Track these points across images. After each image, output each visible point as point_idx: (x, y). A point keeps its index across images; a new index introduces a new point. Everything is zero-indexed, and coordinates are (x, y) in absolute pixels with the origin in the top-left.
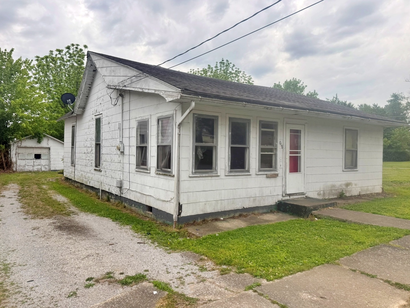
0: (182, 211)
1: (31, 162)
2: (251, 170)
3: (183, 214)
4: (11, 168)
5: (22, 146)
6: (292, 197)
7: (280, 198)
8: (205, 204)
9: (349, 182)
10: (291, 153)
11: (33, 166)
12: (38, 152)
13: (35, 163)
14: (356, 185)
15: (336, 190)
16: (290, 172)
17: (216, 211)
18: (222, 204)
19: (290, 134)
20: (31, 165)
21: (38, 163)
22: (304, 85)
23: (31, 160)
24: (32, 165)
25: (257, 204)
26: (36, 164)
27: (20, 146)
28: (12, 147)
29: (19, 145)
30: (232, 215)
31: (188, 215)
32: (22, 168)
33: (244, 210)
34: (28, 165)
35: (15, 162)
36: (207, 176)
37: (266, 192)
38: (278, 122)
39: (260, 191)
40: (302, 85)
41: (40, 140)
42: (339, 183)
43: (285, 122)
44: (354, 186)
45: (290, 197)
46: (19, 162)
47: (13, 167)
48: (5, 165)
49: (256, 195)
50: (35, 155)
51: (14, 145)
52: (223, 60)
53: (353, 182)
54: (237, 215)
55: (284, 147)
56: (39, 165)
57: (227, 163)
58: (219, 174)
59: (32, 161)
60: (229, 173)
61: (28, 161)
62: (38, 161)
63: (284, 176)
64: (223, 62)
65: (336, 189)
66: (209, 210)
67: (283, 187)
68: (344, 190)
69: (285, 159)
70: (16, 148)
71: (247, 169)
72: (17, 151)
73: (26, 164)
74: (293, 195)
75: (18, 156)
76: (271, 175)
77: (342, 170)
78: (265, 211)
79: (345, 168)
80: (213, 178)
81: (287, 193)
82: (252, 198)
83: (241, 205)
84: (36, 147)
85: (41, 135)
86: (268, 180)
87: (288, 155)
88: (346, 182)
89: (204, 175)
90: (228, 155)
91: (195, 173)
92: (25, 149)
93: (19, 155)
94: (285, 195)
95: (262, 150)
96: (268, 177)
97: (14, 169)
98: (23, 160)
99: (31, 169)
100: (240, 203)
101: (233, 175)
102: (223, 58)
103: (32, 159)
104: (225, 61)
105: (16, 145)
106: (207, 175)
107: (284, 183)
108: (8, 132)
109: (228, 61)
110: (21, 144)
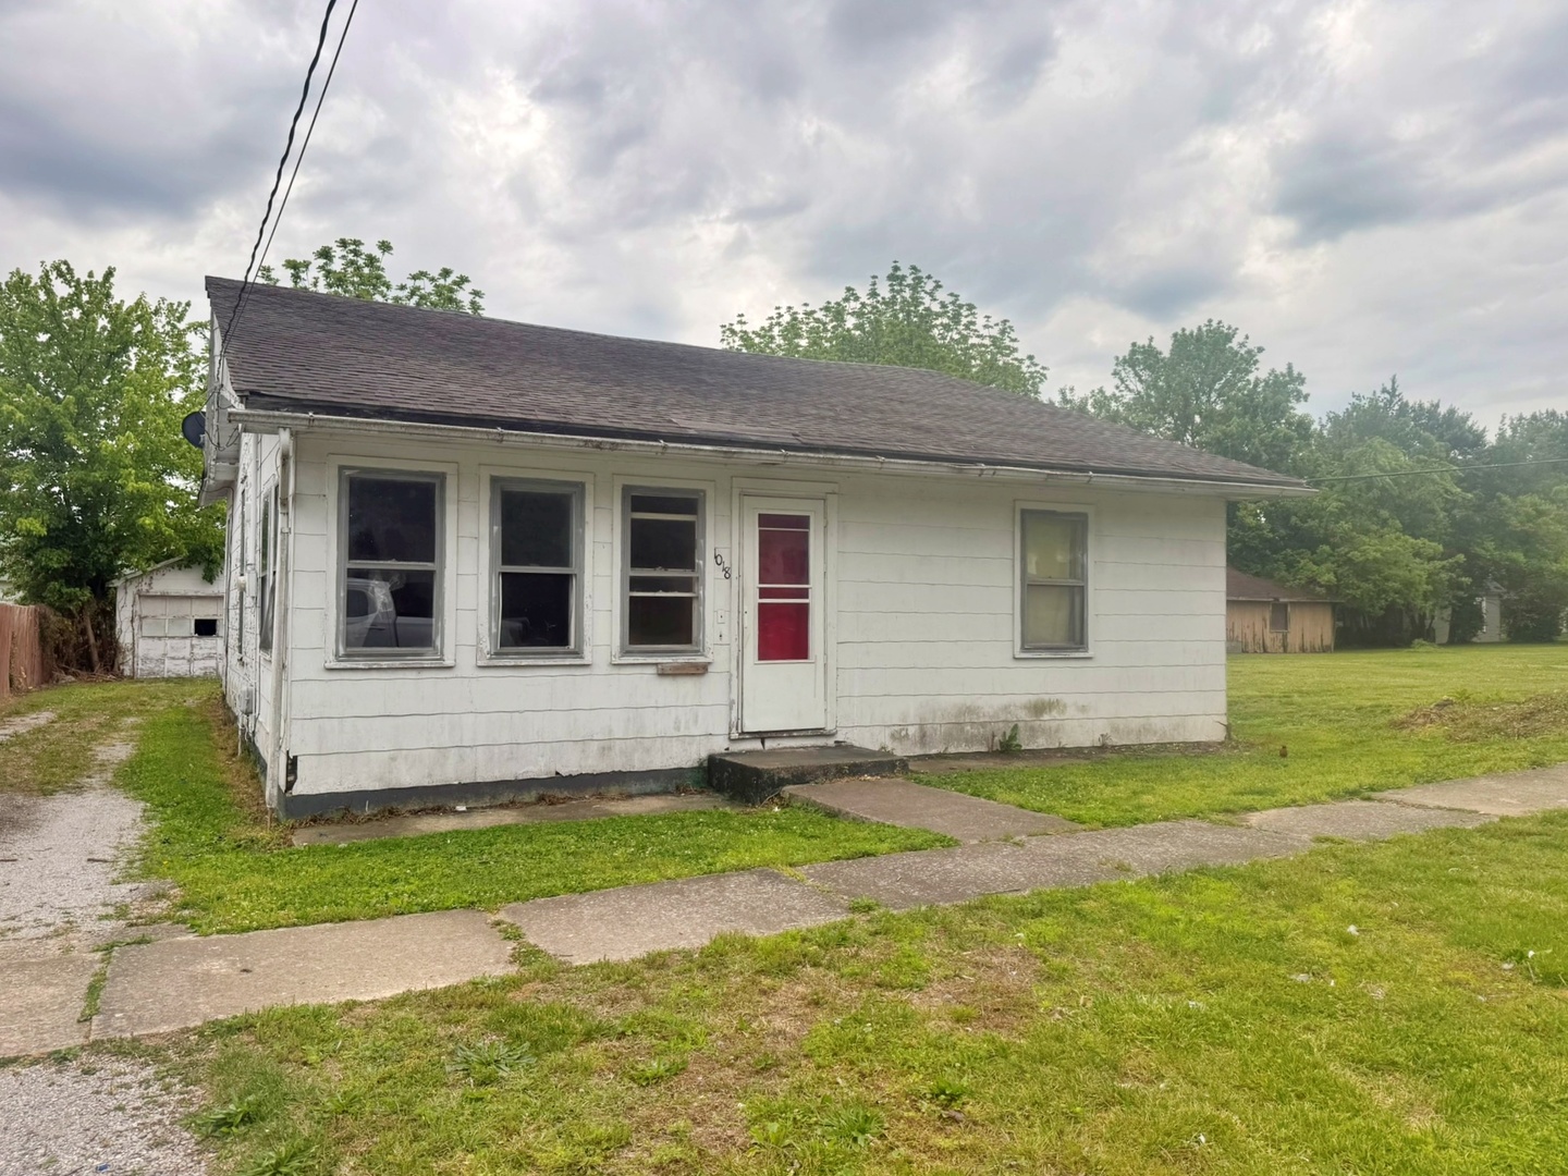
0: (296, 778)
1: (184, 648)
2: (587, 650)
3: (299, 789)
4: (116, 666)
5: (152, 592)
6: (770, 744)
7: (719, 745)
8: (393, 759)
9: (1046, 698)
10: (763, 593)
11: (189, 661)
12: (206, 612)
13: (195, 651)
14: (1083, 709)
15: (983, 724)
16: (760, 659)
17: (439, 784)
18: (462, 759)
19: (757, 529)
20: (183, 658)
21: (206, 651)
22: (1251, 345)
23: (182, 641)
24: (188, 656)
25: (618, 764)
26: (201, 652)
27: (148, 591)
28: (120, 596)
29: (145, 588)
30: (505, 799)
31: (323, 791)
32: (152, 665)
33: (559, 780)
34: (173, 658)
35: (130, 647)
36: (397, 666)
37: (658, 723)
38: (704, 491)
39: (629, 720)
40: (1242, 345)
41: (211, 570)
42: (999, 702)
43: (736, 491)
44: (1070, 713)
45: (763, 743)
46: (143, 647)
47: (123, 664)
48: (95, 657)
49: (610, 731)
50: (198, 623)
51: (125, 588)
52: (896, 269)
53: (1067, 699)
54: (530, 796)
55: (735, 574)
56: (210, 657)
57: (487, 626)
58: (448, 662)
59: (188, 642)
60: (490, 659)
61: (174, 641)
62: (207, 643)
63: (735, 673)
64: (899, 273)
65: (981, 720)
66: (408, 778)
67: (731, 709)
68: (1021, 725)
69: (741, 612)
70: (132, 599)
71: (572, 646)
72: (137, 608)
73: (165, 655)
74: (774, 735)
75: (141, 627)
76: (677, 668)
77: (1010, 656)
78: (652, 786)
79: (1024, 649)
80: (426, 674)
81: (745, 730)
82: (596, 743)
83: (545, 765)
84: (199, 594)
85: (214, 554)
86: (668, 685)
87: (752, 602)
88: (1036, 697)
89: (384, 664)
90: (487, 599)
91: (348, 656)
92: (164, 603)
93: (144, 621)
94: (740, 734)
95: (635, 583)
96: (663, 673)
97: (127, 672)
98: (156, 640)
99: (181, 668)
100: (540, 759)
101: (508, 664)
102: (895, 262)
103: (186, 638)
104: (905, 271)
105: (132, 590)
106: (397, 664)
107: (734, 696)
108: (100, 546)
109: (920, 271)
110: (150, 585)
